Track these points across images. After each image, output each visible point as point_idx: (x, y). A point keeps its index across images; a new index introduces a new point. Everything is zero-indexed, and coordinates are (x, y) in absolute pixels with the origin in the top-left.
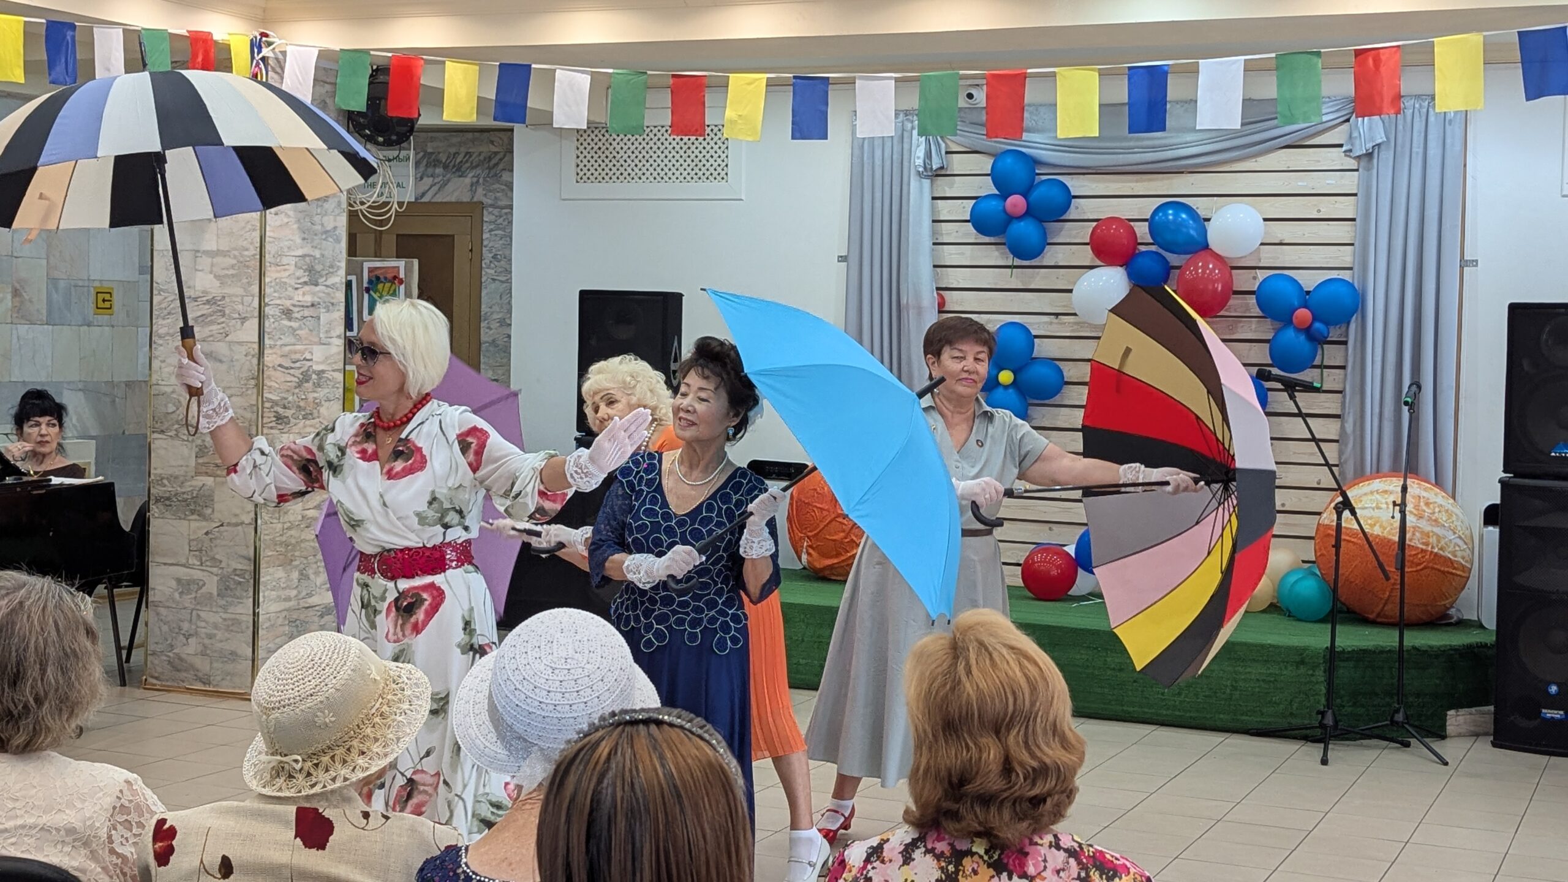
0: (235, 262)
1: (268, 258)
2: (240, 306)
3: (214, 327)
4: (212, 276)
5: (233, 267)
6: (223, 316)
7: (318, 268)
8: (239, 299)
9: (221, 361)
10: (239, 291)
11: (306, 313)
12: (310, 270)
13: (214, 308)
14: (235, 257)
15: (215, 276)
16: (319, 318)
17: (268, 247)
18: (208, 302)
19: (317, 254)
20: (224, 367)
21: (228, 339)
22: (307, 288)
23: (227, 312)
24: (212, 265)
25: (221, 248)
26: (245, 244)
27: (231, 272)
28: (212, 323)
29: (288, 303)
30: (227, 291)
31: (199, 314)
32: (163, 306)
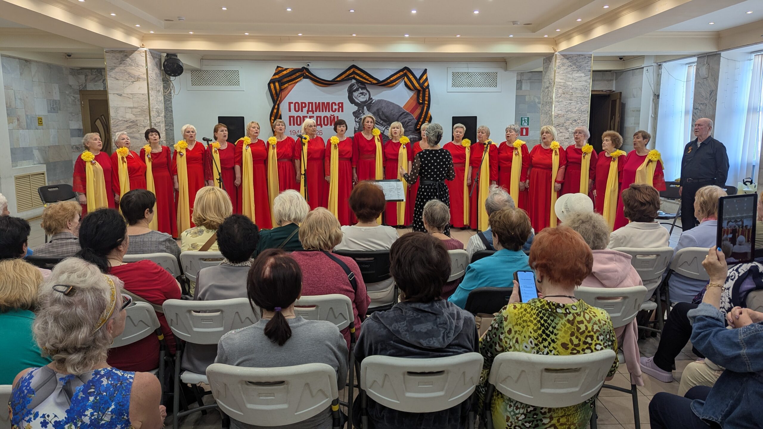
0: (140, 110)
1: (151, 109)
2: (143, 123)
3: (134, 129)
4: (132, 114)
5: (139, 112)
6: (137, 126)
7: (159, 111)
8: (143, 121)
9: (137, 139)
10: (142, 119)
11: (158, 124)
12: (158, 112)
13: (134, 124)
14: (140, 109)
15: (133, 114)
16: (160, 126)
17: (151, 106)
18: (131, 122)
19: (159, 107)
20: (138, 141)
21: (140, 132)
22: (158, 117)
23: (138, 125)
24: (132, 111)
25: (134, 106)
26: (143, 105)
27: (139, 113)
28: (134, 128)
29: (155, 122)
30: (138, 118)
31: (128, 125)
32: (115, 123)
